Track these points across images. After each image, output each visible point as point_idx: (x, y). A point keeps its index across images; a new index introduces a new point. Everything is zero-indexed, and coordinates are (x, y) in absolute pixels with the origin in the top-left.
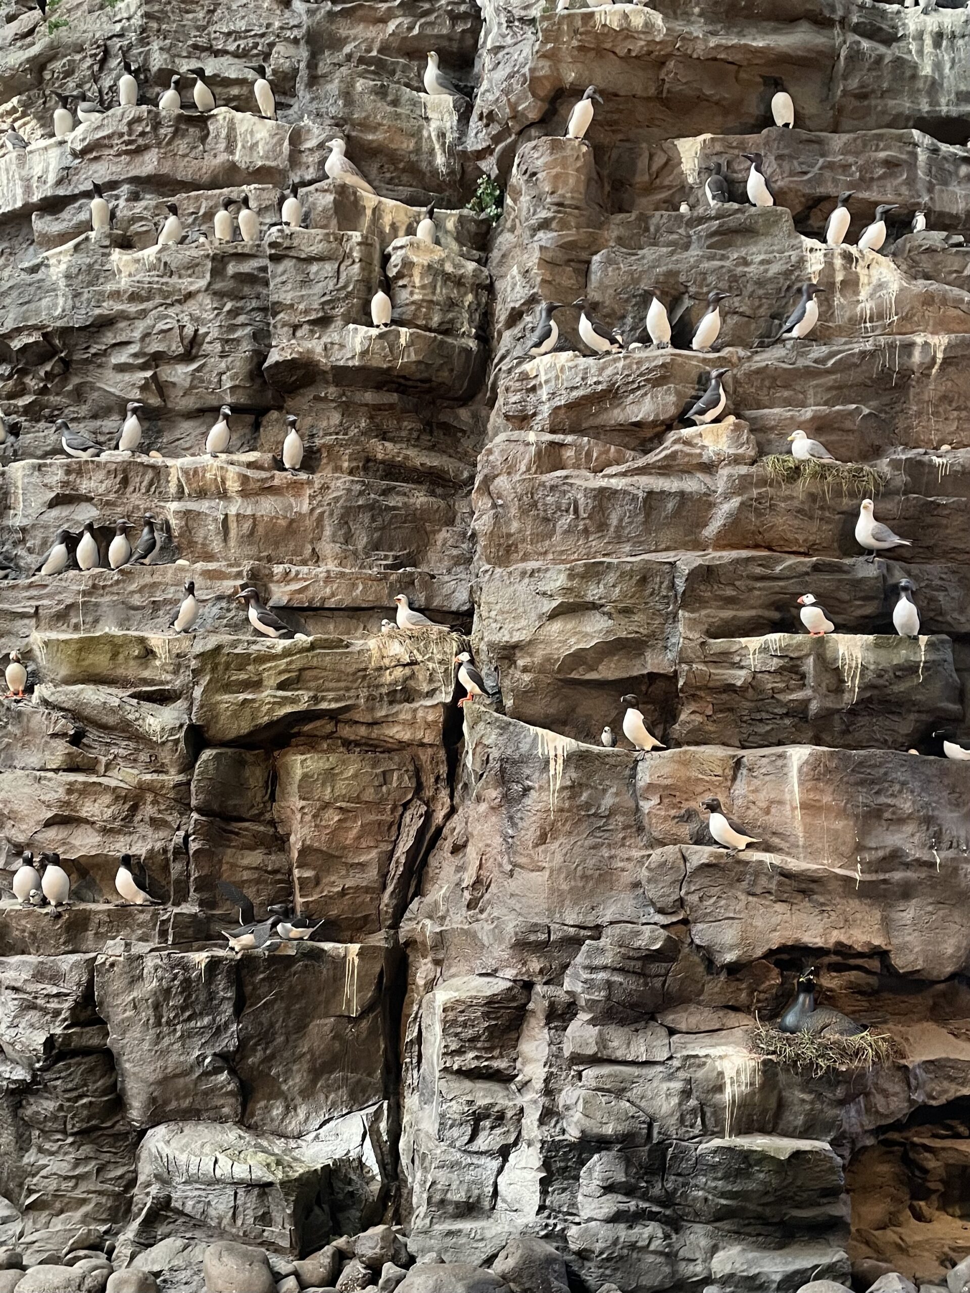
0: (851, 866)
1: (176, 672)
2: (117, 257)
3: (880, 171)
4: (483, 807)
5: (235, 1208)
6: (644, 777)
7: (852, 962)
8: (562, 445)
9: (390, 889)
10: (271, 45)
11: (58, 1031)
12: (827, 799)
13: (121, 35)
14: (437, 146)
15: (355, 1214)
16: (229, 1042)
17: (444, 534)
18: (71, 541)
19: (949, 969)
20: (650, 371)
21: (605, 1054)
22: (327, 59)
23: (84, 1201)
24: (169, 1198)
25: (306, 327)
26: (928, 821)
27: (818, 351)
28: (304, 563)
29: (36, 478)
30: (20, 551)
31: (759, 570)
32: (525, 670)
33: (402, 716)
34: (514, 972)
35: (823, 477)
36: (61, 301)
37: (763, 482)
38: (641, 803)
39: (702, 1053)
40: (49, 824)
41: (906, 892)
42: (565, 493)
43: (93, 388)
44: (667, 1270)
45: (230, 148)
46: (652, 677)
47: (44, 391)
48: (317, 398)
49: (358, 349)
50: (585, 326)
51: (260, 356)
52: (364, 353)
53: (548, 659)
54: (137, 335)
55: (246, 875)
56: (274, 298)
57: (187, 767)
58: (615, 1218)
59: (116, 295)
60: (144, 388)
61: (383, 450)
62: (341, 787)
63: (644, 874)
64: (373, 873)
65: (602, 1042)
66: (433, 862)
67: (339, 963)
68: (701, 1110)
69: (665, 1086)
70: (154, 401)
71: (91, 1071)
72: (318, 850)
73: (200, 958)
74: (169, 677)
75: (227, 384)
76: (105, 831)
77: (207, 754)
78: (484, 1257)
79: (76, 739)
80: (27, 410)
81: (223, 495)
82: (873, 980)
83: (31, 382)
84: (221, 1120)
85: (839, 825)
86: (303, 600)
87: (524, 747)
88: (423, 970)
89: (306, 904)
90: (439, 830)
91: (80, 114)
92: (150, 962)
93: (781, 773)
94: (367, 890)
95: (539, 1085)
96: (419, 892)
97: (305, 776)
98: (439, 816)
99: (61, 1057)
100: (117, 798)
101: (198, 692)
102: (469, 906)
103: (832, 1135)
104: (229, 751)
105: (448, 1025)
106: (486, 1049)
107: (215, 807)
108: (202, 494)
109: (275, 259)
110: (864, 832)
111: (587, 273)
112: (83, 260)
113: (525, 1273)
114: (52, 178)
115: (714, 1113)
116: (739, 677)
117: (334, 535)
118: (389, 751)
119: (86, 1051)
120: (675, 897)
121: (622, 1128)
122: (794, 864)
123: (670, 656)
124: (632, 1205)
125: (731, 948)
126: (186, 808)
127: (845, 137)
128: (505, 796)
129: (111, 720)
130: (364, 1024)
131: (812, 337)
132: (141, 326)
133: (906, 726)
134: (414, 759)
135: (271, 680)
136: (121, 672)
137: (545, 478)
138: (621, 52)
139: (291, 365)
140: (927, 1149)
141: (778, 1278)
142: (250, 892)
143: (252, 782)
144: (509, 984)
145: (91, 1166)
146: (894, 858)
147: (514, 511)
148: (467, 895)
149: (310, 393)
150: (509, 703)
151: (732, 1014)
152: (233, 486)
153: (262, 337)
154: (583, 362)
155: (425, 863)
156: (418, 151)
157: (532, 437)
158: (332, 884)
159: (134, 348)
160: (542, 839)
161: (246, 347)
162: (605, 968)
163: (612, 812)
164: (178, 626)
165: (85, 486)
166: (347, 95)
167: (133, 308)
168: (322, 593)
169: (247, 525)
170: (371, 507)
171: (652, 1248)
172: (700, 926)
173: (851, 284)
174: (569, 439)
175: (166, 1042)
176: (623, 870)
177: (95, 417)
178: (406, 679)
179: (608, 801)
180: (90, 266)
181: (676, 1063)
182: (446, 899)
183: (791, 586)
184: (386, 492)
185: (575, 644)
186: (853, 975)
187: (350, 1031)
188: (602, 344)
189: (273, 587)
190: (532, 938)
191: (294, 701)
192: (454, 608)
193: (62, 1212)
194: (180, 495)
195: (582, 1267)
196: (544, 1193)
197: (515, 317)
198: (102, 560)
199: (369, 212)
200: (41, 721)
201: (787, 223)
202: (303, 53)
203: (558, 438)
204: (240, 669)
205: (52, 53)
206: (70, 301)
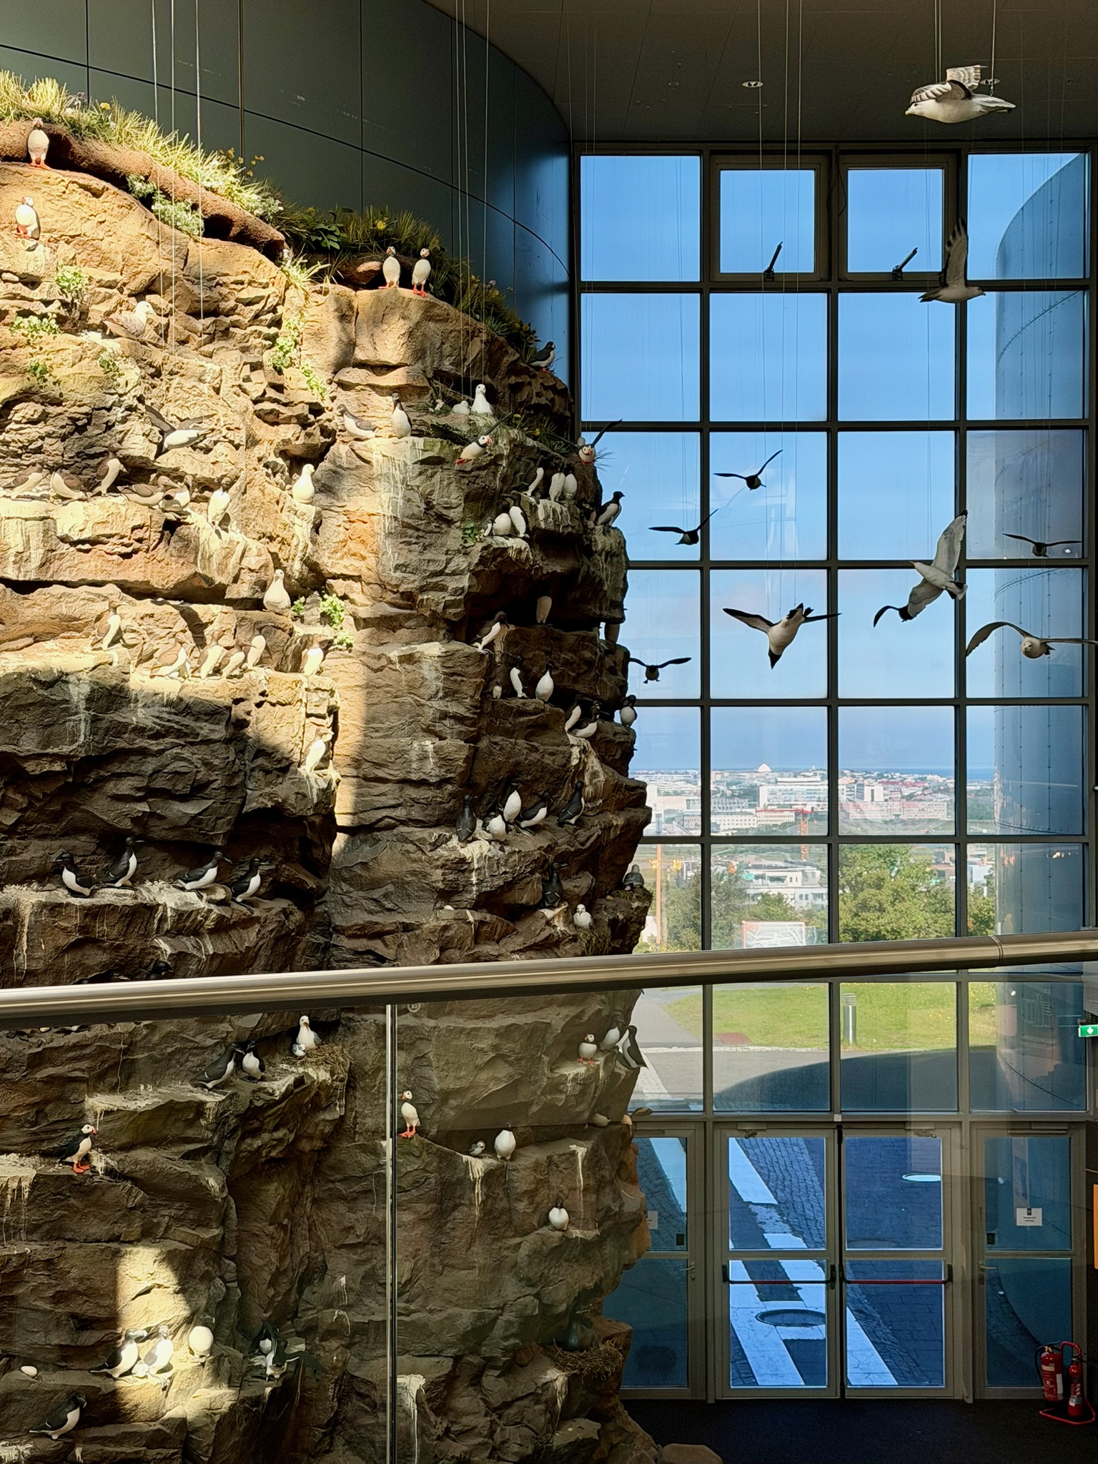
36: (83, 726)
54: (147, 769)
74: (210, 1135)
85: (593, 1198)
132: (154, 763)
146: (606, 1214)
159: (139, 782)
200: (120, 1195)
206: (89, 727)
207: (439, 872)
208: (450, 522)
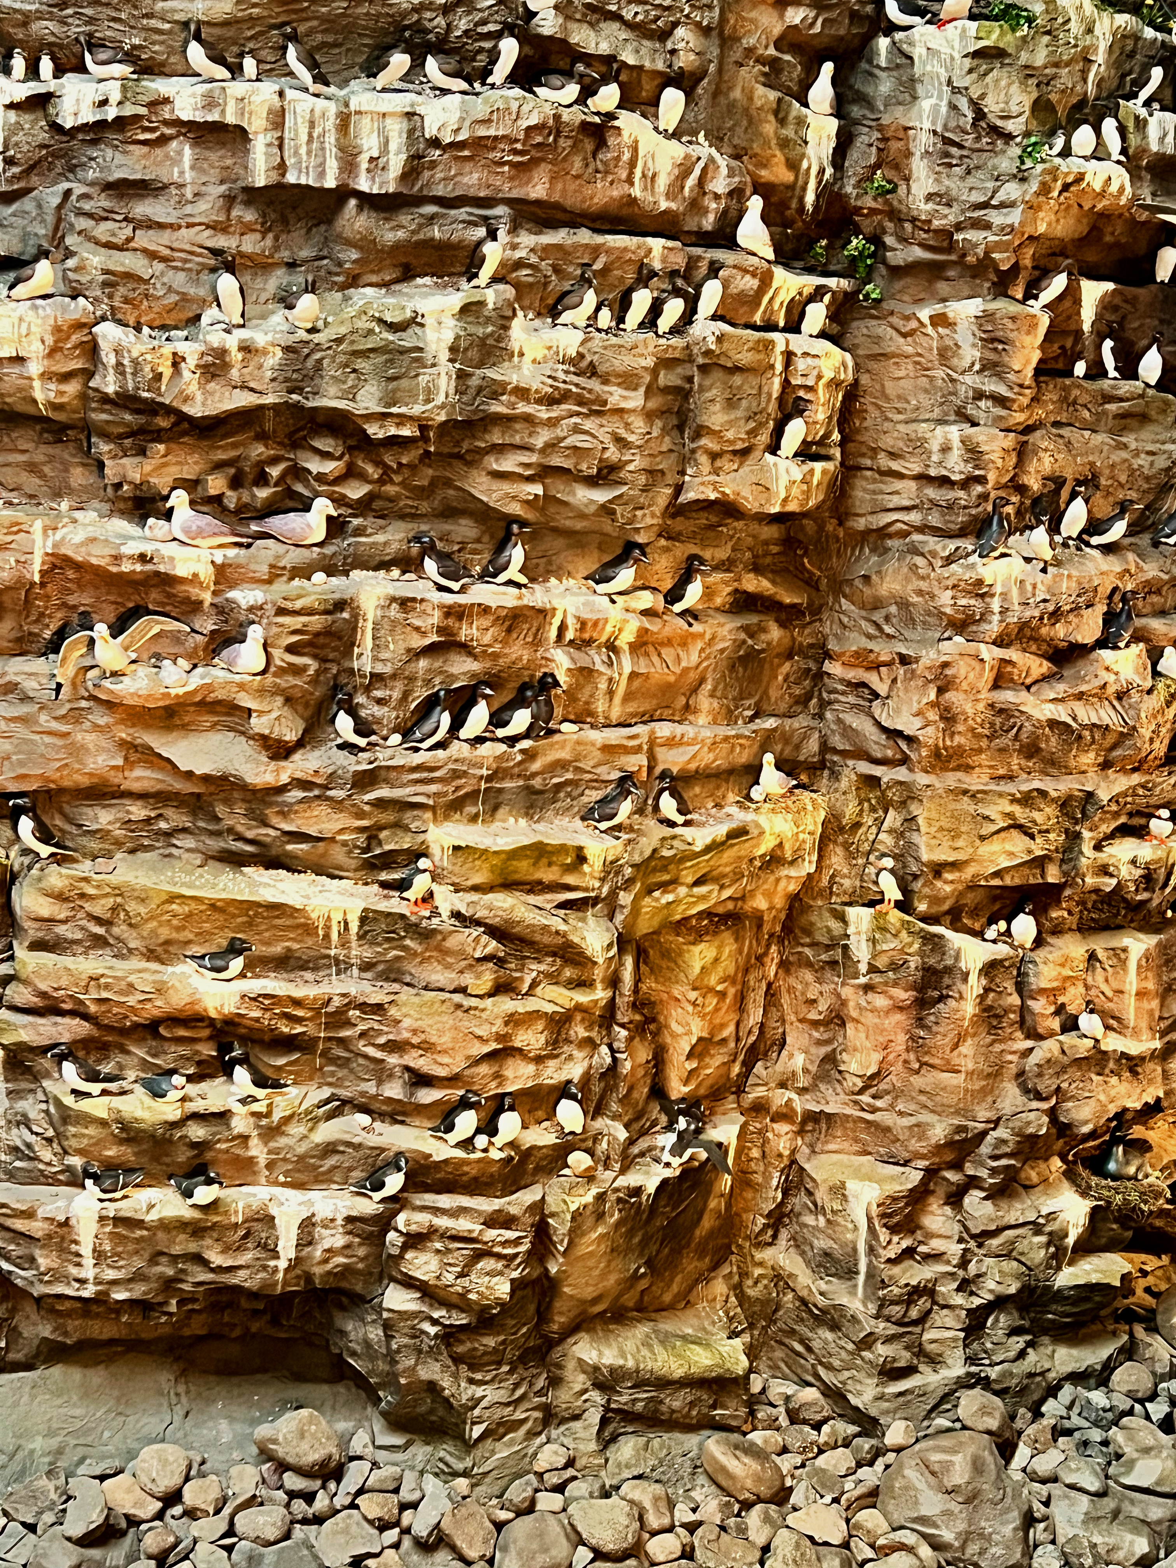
0: (1155, 1036)
1: (604, 879)
5: (691, 1402)
6: (1036, 981)
9: (741, 1058)
12: (1150, 985)
23: (523, 1421)
25: (727, 457)
29: (395, 613)
32: (950, 882)
33: (766, 887)
40: (484, 1059)
43: (450, 486)
46: (1045, 886)
51: (676, 492)
52: (786, 499)
53: (977, 874)
54: (539, 442)
60: (533, 506)
61: (756, 584)
62: (721, 970)
69: (1036, 1240)
74: (596, 885)
75: (643, 522)
76: (539, 1060)
85: (1153, 1004)
86: (690, 770)
87: (948, 960)
90: (769, 986)
92: (612, 1197)
93: (1124, 966)
94: (726, 1064)
100: (550, 1023)
101: (626, 899)
109: (704, 369)
110: (1163, 1005)
116: (1109, 884)
123: (1064, 868)
128: (917, 999)
132: (546, 435)
135: (689, 879)
145: (524, 1386)
156: (795, 185)
157: (984, 652)
159: (529, 457)
160: (958, 1044)
162: (1005, 1155)
165: (465, 632)
168: (705, 759)
169: (636, 683)
172: (1066, 1107)
176: (1010, 1062)
180: (483, 340)
181: (1042, 1221)
182: (807, 1071)
185: (1003, 863)
187: (723, 1206)
190: (956, 1138)
191: (704, 898)
192: (801, 758)
193: (504, 1435)
200: (465, 942)
202: (714, 49)
204: (665, 870)
206: (453, 383)
207: (949, 593)
208: (1008, 137)
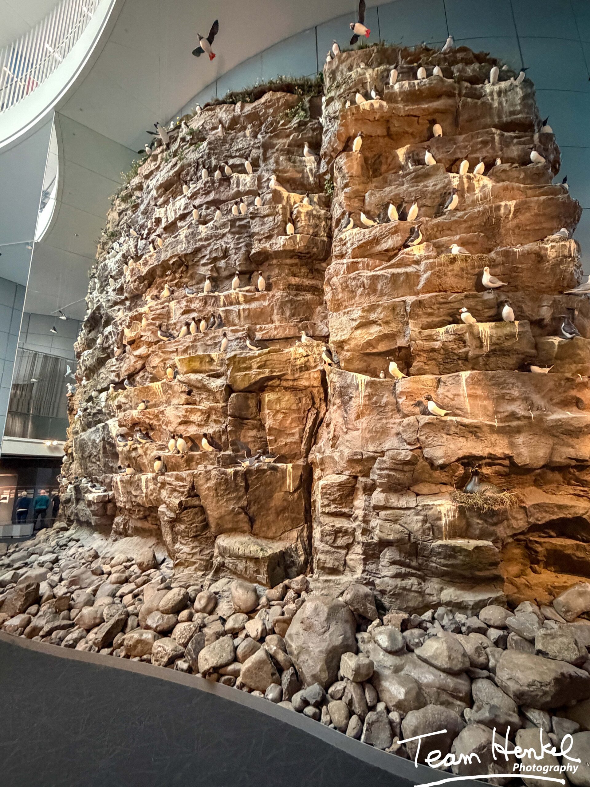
0: (493, 420)
1: (221, 366)
2: (201, 228)
3: (479, 146)
4: (335, 407)
5: (246, 567)
6: (399, 389)
7: (496, 462)
8: (357, 263)
9: (304, 442)
10: (251, 151)
11: (183, 499)
12: (479, 392)
13: (202, 157)
14: (310, 175)
15: (294, 569)
16: (244, 503)
17: (319, 308)
18: (188, 325)
19: (542, 463)
20: (390, 229)
21: (388, 505)
22: (270, 151)
23: (195, 563)
24: (224, 563)
25: (264, 240)
26: (526, 399)
27: (459, 214)
28: (268, 324)
29: (178, 306)
30: (174, 332)
31: (442, 300)
32: (348, 351)
33: (305, 376)
34: (349, 472)
35: (466, 261)
36: (184, 245)
37: (441, 265)
38: (398, 400)
39: (431, 503)
40: (180, 424)
41: (518, 431)
42: (359, 279)
43: (196, 274)
44: (420, 599)
45: (238, 186)
46: (400, 348)
47: (181, 277)
48: (269, 265)
49: (282, 244)
50: (363, 217)
51: (248, 252)
52: (284, 245)
53: (357, 345)
54: (208, 252)
55: (250, 439)
56: (252, 231)
57: (226, 401)
58: (396, 576)
59: (200, 240)
60: (211, 270)
61: (294, 281)
62: (283, 405)
63: (401, 429)
64: (297, 437)
65: (387, 500)
66: (320, 431)
67: (284, 472)
68: (432, 528)
69: (415, 518)
70: (215, 275)
71: (196, 514)
72: (276, 429)
73: (231, 471)
74: (219, 368)
75: (238, 263)
76: (199, 425)
77: (233, 395)
78: (340, 591)
79: (189, 393)
80: (176, 285)
81: (239, 303)
82: (506, 469)
83: (178, 275)
84: (243, 532)
85: (486, 403)
86: (266, 337)
87: (349, 381)
88: (317, 473)
89: (272, 449)
90: (322, 420)
91: (191, 185)
92: (214, 472)
93: (458, 383)
94: (295, 443)
95: (360, 518)
96: (315, 443)
97: (269, 401)
98: (322, 414)
99: (185, 508)
100: (202, 413)
101: (229, 373)
102: (332, 447)
103: (493, 538)
104: (242, 394)
105: (324, 494)
106: (340, 504)
107: (237, 414)
108: (231, 304)
109: (252, 218)
110: (497, 405)
111: (364, 201)
112: (191, 230)
113: (355, 602)
114: (182, 208)
115: (438, 529)
116: (437, 345)
117: (277, 312)
118: (301, 390)
119: (195, 507)
120: (415, 437)
121: (397, 536)
122: (466, 421)
123: (406, 339)
124: (403, 570)
125: (441, 458)
126: (226, 416)
127: (464, 136)
128: (342, 402)
129: (199, 385)
130: (296, 495)
131: (456, 209)
132: (209, 249)
133: (512, 360)
134: (311, 392)
135: (255, 366)
136: (204, 368)
137: (350, 275)
138: (372, 119)
139: (259, 253)
140: (537, 542)
141: (472, 603)
142: (251, 446)
143: (251, 405)
144: (348, 477)
145: (197, 550)
146: (513, 416)
147: (340, 290)
148: (331, 443)
149: (266, 264)
150: (342, 365)
151: (444, 486)
152: (241, 299)
153: (249, 246)
154: (363, 231)
155: (317, 432)
156: (303, 177)
157: (345, 261)
158: (281, 441)
159: (207, 257)
160: (358, 417)
161: (243, 250)
162: (386, 469)
163: (386, 405)
164: (222, 349)
165: (193, 306)
166: (277, 162)
167: (206, 243)
168: (273, 333)
169: (247, 312)
170: (291, 301)
171: (413, 589)
172: (427, 449)
173: (471, 189)
174: (360, 260)
175: (221, 503)
176: (392, 428)
177: (198, 284)
178: (306, 362)
179: (384, 400)
180: (193, 232)
181: (419, 508)
182: (324, 445)
183: (456, 305)
184: (296, 295)
185: (368, 338)
186: (497, 468)
187: (290, 498)
188: (370, 223)
189: (257, 333)
190: (355, 457)
191: (264, 373)
192: (323, 334)
193: (188, 566)
194: (224, 305)
195: (382, 597)
196: (365, 564)
197: (338, 221)
198: (198, 329)
199: (285, 198)
200: (178, 388)
201: (442, 169)
202: (261, 151)
203: (355, 260)
204: (244, 363)
205: (182, 168)
